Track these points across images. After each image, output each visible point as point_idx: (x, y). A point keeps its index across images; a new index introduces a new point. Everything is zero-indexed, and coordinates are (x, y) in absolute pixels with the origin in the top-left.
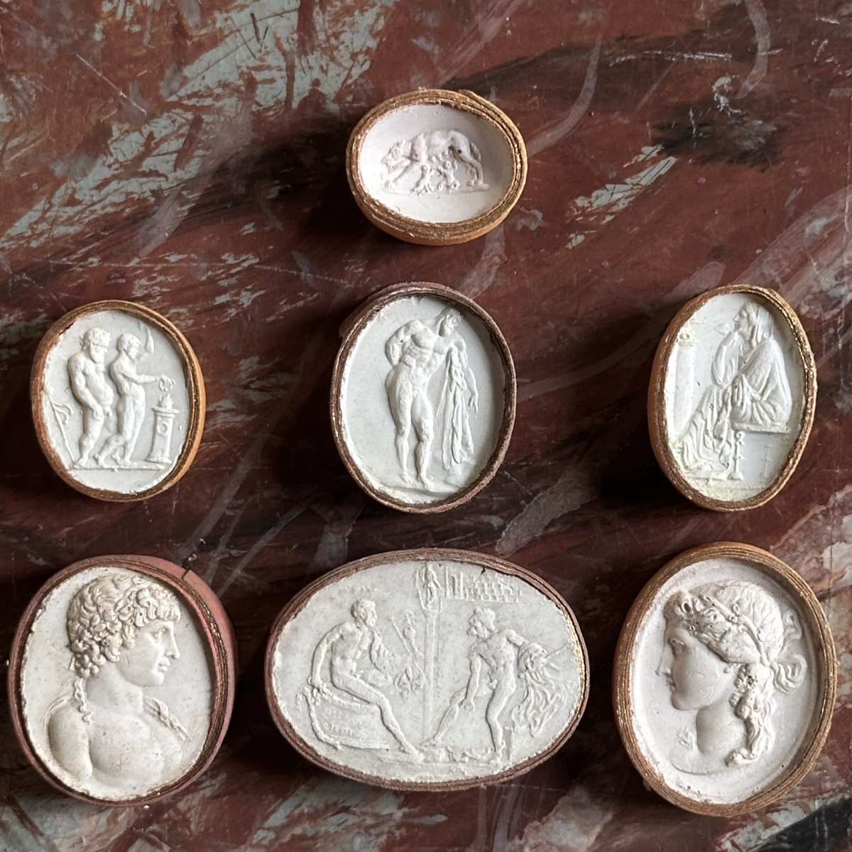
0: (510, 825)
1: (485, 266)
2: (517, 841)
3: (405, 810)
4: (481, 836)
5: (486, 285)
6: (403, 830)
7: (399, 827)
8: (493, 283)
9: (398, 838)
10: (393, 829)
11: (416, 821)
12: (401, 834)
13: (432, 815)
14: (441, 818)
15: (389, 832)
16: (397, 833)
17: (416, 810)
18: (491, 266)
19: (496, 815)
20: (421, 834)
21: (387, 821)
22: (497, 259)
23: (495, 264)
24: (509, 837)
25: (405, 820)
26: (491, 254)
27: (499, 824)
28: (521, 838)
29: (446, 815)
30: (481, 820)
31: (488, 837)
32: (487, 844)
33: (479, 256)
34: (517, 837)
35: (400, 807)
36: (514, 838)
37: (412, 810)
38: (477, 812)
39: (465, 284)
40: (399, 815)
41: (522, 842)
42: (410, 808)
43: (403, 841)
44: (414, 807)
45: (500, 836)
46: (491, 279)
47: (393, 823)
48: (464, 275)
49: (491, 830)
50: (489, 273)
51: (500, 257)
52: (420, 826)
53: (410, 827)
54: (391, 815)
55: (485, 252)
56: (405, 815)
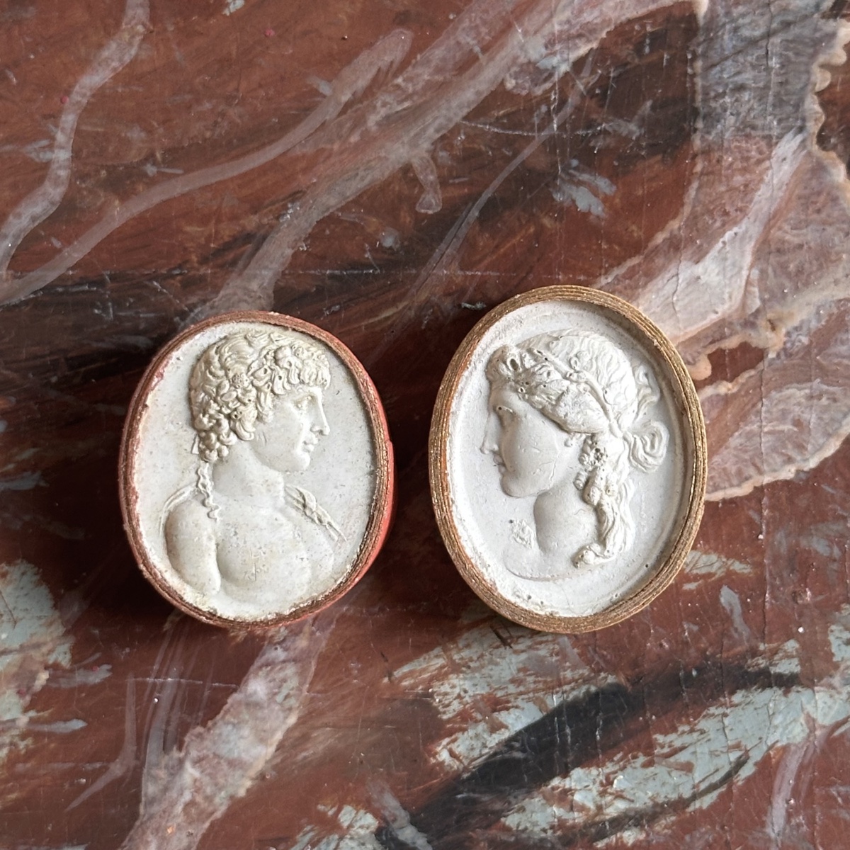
0: (166, 732)
1: (126, 36)
2: (176, 754)
3: (32, 714)
4: (130, 747)
5: (127, 59)
6: (29, 741)
7: (23, 736)
8: (137, 55)
9: (23, 752)
10: (16, 740)
11: (46, 728)
12: (27, 746)
13: (66, 720)
14: (77, 725)
15: (11, 744)
16: (22, 745)
17: (45, 714)
18: (133, 37)
19: (148, 719)
20: (52, 745)
21: (9, 728)
22: (140, 28)
23: (138, 33)
24: (165, 749)
25: (31, 728)
26: (133, 22)
27: (152, 731)
28: (180, 749)
29: (84, 720)
30: (129, 726)
31: (139, 750)
32: (137, 758)
33: (118, 24)
34: (175, 748)
35: (26, 710)
36: (171, 749)
37: (42, 714)
38: (124, 716)
39: (103, 57)
40: (23, 720)
41: (182, 754)
42: (38, 711)
43: (29, 755)
44: (43, 710)
45: (154, 745)
46: (133, 52)
47: (15, 732)
48: (100, 46)
49: (142, 739)
50: (130, 44)
51: (144, 25)
52: (50, 735)
53: (38, 736)
54: (13, 721)
55: (125, 20)
56: (32, 721)
